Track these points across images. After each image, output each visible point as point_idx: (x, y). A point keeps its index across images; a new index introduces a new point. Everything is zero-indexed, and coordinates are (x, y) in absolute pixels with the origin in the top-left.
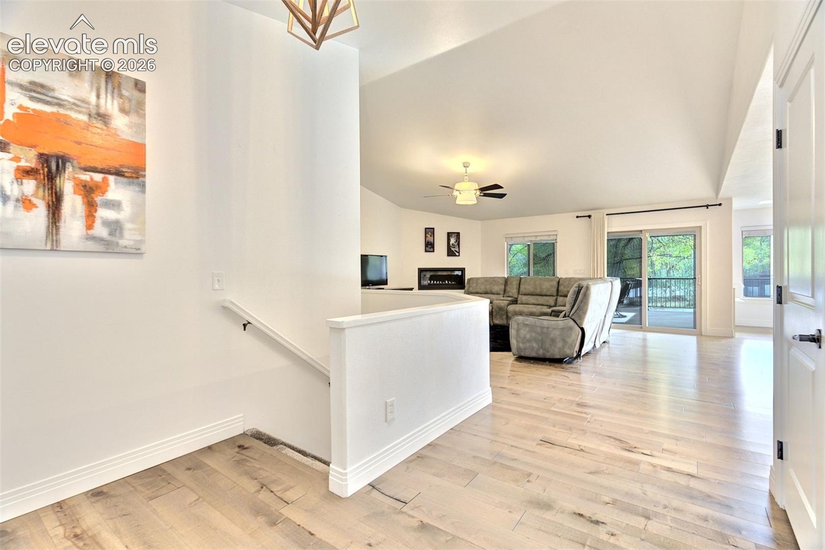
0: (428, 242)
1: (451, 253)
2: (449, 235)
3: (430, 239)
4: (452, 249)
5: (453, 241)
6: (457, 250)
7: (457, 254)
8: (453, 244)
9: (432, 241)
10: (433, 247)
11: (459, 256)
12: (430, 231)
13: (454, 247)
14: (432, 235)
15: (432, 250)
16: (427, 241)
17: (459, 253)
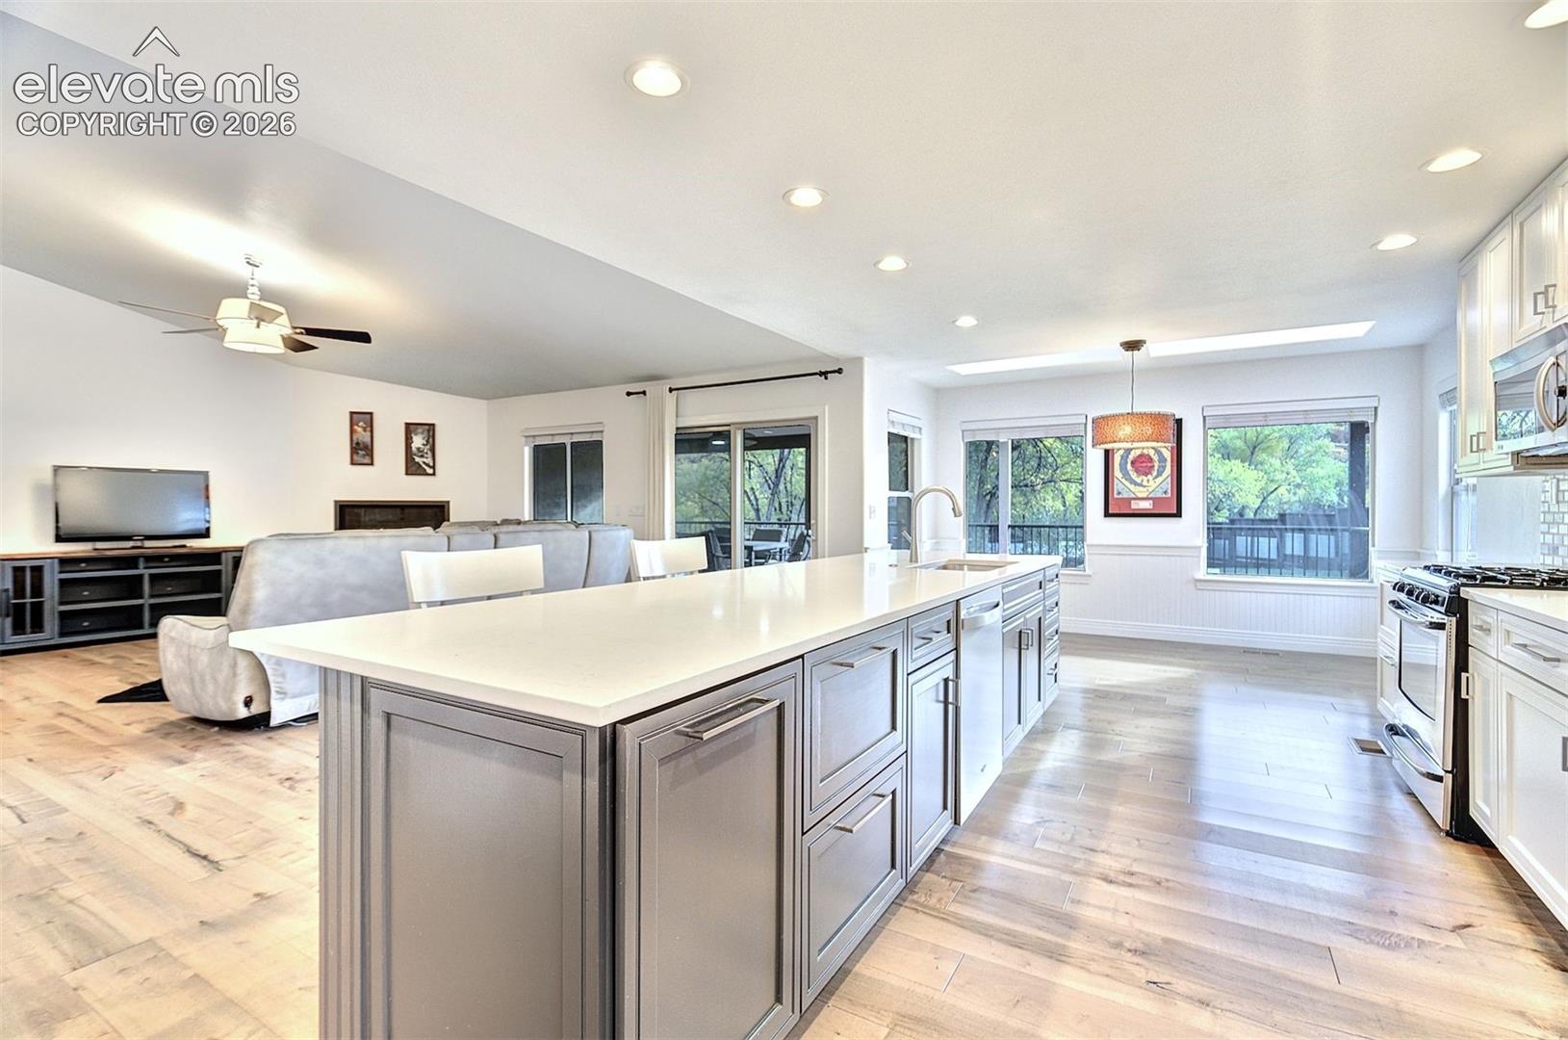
0: (358, 444)
1: (413, 468)
2: (410, 429)
3: (362, 436)
4: (417, 459)
5: (418, 441)
6: (429, 461)
7: (430, 471)
8: (418, 449)
9: (367, 439)
10: (371, 454)
11: (434, 474)
12: (361, 420)
13: (422, 456)
14: (369, 429)
15: (367, 460)
16: (355, 441)
17: (433, 467)
